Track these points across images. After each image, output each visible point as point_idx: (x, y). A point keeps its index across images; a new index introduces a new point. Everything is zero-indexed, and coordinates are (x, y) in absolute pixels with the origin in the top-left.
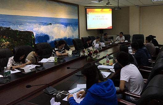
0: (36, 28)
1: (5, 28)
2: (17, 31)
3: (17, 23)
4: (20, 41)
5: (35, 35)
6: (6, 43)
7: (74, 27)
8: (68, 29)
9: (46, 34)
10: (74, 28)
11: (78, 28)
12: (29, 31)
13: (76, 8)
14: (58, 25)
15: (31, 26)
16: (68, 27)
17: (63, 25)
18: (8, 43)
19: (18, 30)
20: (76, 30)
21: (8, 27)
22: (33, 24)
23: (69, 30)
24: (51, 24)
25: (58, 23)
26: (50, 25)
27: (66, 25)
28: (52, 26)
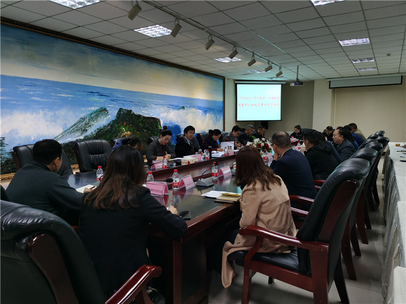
0: (163, 113)
1: (125, 110)
2: (140, 116)
3: (141, 104)
4: (143, 131)
5: (162, 123)
6: (126, 133)
7: (217, 115)
8: (208, 117)
9: (176, 124)
10: (216, 117)
11: (222, 118)
12: (155, 117)
13: (221, 82)
14: (193, 110)
15: (157, 110)
16: (208, 115)
17: (201, 111)
18: (129, 133)
19: (141, 114)
20: (219, 120)
21: (129, 109)
22: (160, 106)
23: (209, 120)
24: (183, 108)
25: (194, 107)
26: (182, 110)
27: (206, 110)
28: (185, 111)
